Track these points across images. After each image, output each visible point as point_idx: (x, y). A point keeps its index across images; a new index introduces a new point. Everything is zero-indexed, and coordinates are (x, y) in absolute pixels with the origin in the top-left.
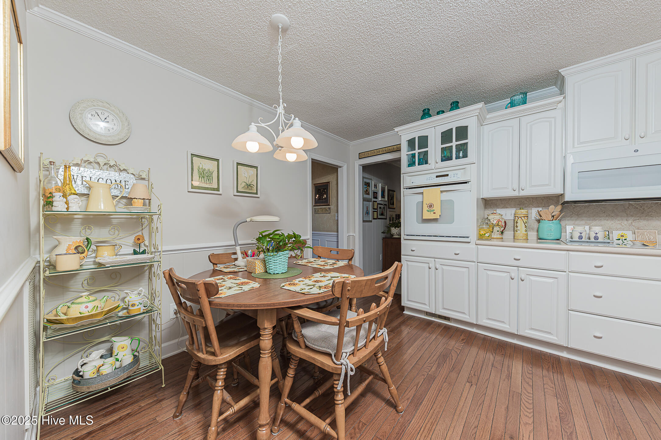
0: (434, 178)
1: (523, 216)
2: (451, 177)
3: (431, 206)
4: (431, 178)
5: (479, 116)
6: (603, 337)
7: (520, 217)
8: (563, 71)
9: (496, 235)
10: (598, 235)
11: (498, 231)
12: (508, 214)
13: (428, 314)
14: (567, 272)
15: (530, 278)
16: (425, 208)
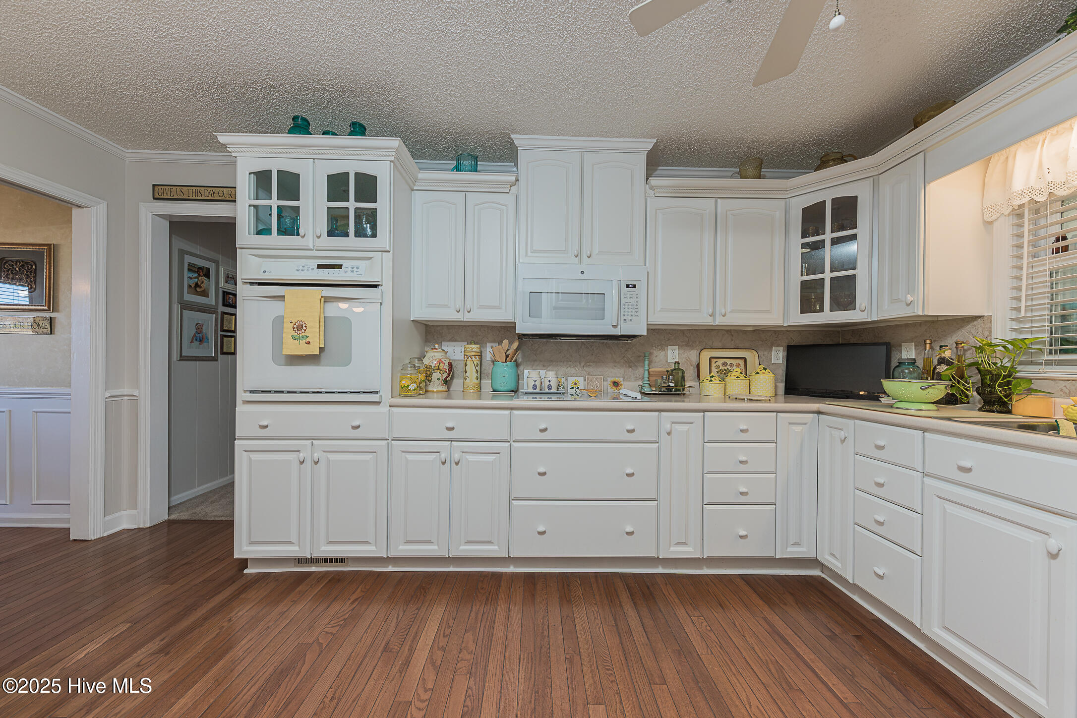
0: (313, 269)
1: (474, 354)
2: (346, 272)
3: (300, 327)
4: (306, 268)
5: (396, 162)
6: (546, 531)
7: (470, 356)
8: (519, 140)
9: (436, 385)
10: (551, 383)
11: (439, 379)
12: (456, 351)
13: (300, 561)
14: (511, 442)
15: (467, 459)
16: (288, 331)
